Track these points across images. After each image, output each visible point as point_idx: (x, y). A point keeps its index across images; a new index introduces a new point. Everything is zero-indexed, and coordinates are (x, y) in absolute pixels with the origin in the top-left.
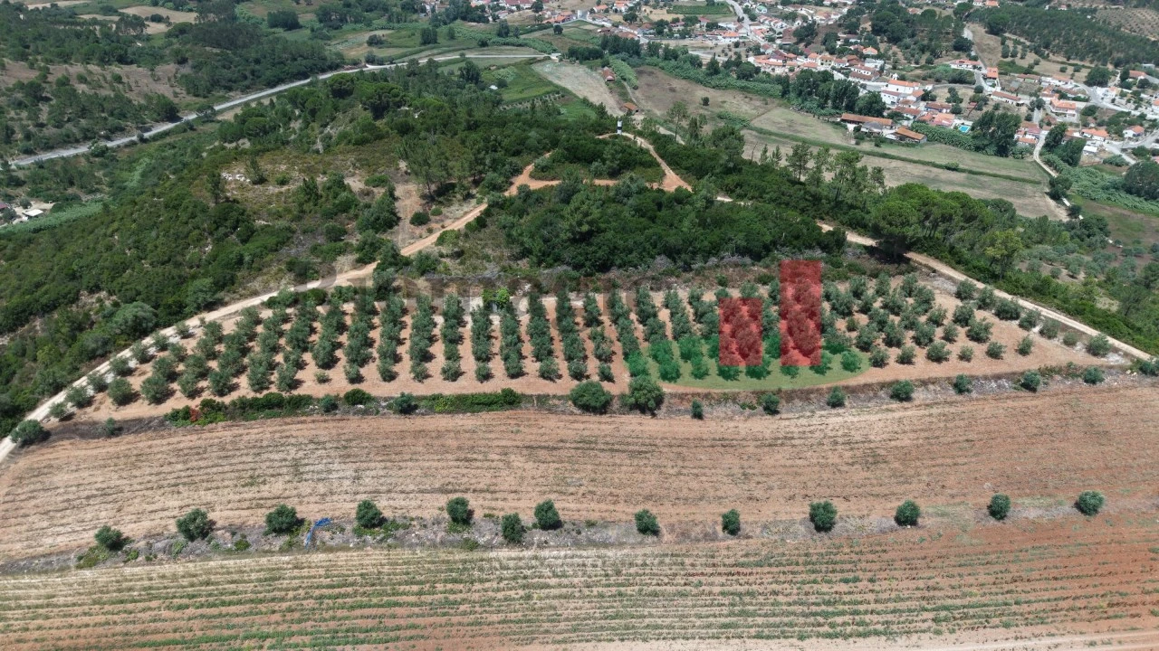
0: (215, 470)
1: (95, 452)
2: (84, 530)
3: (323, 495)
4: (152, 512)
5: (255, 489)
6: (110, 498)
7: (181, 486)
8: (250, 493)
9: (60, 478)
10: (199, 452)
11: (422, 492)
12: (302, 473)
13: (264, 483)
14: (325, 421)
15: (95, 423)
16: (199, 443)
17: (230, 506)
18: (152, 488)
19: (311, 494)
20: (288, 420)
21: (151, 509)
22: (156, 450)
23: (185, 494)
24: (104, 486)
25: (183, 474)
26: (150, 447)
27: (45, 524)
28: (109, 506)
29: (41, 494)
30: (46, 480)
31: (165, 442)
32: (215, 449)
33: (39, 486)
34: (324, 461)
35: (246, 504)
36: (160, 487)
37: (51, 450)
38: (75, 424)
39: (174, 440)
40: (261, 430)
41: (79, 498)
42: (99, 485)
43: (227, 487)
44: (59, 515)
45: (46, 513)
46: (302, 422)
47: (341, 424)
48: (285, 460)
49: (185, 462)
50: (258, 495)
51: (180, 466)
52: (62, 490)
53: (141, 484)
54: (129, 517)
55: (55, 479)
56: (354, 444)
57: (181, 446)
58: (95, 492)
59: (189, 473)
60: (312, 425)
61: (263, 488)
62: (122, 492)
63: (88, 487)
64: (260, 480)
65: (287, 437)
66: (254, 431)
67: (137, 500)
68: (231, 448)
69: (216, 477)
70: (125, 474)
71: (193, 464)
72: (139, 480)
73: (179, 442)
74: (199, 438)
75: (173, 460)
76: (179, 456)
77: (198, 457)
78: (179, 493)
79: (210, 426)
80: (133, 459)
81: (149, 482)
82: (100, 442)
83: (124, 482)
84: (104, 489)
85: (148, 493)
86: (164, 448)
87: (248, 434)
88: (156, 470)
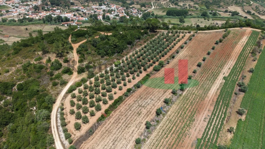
0: (128, 119)
1: (95, 139)
3: (153, 106)
4: (132, 133)
5: (142, 114)
7: (128, 126)
11: (163, 94)
12: (144, 106)
14: (130, 98)
16: (115, 119)
17: (144, 120)
19: (152, 107)
20: (123, 102)
22: (108, 127)
23: (132, 126)
25: (124, 124)
26: (106, 128)
28: (121, 141)
31: (107, 125)
32: (120, 117)
34: (143, 102)
35: (146, 117)
36: (125, 129)
39: (108, 123)
40: (122, 107)
41: (111, 146)
42: (110, 141)
43: (137, 118)
46: (126, 101)
47: (133, 96)
48: (137, 107)
49: (120, 123)
50: (145, 114)
51: (120, 124)
53: (119, 133)
54: (130, 138)
56: (141, 96)
57: (112, 122)
58: (113, 143)
60: (129, 100)
61: (143, 112)
62: (118, 137)
63: (109, 143)
64: (140, 112)
65: (129, 104)
66: (121, 108)
67: (125, 135)
68: (123, 114)
69: (131, 119)
70: (112, 135)
71: (122, 122)
72: (117, 133)
73: (110, 122)
74: (113, 118)
75: (116, 124)
76: (116, 123)
77: (120, 120)
78: (130, 127)
79: (111, 115)
80: (107, 132)
81: (120, 131)
82: (91, 137)
83: (115, 136)
84: (113, 140)
85: (124, 132)
86: (110, 125)
87: (121, 110)
88: (117, 129)
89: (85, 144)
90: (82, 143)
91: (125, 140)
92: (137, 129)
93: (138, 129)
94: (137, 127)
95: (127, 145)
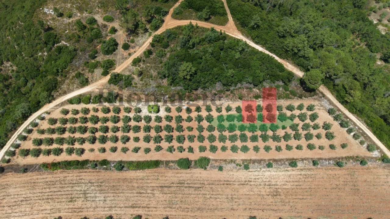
0: (59, 193)
1: (20, 179)
2: (23, 216)
3: (94, 208)
4: (42, 210)
5: (72, 203)
6: (28, 202)
7: (49, 199)
8: (71, 205)
9: (11, 191)
10: (53, 183)
11: (125, 207)
12: (87, 197)
13: (75, 201)
14: (93, 172)
15: (18, 165)
16: (53, 179)
17: (65, 211)
18: (40, 199)
19: (90, 207)
20: (81, 170)
21: (41, 209)
22: (39, 181)
23: (51, 204)
24: (25, 196)
25: (50, 194)
26: (37, 179)
27: (10, 211)
28: (29, 206)
29: (7, 198)
30: (7, 191)
31: (42, 177)
32: (58, 183)
33: (5, 194)
34: (94, 192)
35: (70, 211)
36: (43, 199)
37: (6, 177)
38: (12, 165)
39: (44, 176)
40: (72, 175)
41: (19, 201)
42: (24, 196)
43: (64, 202)
44: (14, 208)
45: (10, 206)
46: (86, 172)
47: (99, 174)
48: (81, 190)
49: (49, 188)
50: (74, 207)
51: (48, 190)
52: (12, 197)
53: (37, 197)
54: (36, 212)
55: (10, 191)
56: (103, 184)
57: (47, 180)
58: (23, 199)
59: (51, 194)
60: (89, 174)
61: (76, 203)
62: (31, 200)
63: (21, 196)
64: (74, 199)
65: (81, 179)
66: (70, 175)
67: (37, 204)
68: (63, 183)
69: (60, 197)
70: (31, 191)
71: (52, 190)
72: (36, 195)
73: (46, 178)
74: (53, 177)
75: (46, 187)
76: (47, 185)
77: (53, 186)
78: (49, 203)
79: (56, 171)
80: (33, 184)
81: (39, 196)
82: (21, 175)
83: (31, 195)
84: (26, 198)
85: (40, 201)
86: (42, 180)
87: (68, 176)
88: (41, 191)
89: (12, 176)
90: (11, 172)
91: (31, 208)
92: (49, 212)
93: (49, 214)
94: (52, 210)
95: (26, 215)
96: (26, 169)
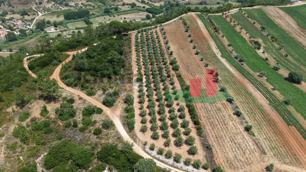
0: (218, 118)
1: (218, 151)
2: (246, 140)
4: (235, 127)
5: (221, 109)
6: (234, 138)
7: (225, 123)
8: (223, 109)
9: (231, 155)
10: (212, 124)
13: (219, 108)
15: (206, 157)
16: (209, 124)
17: (228, 112)
18: (228, 130)
20: (196, 108)
21: (234, 127)
22: (214, 134)
23: (228, 122)
24: (230, 142)
25: (221, 124)
26: (213, 136)
27: (248, 151)
28: (236, 137)
29: (238, 158)
30: (233, 160)
31: (210, 133)
32: (210, 120)
33: (236, 161)
35: (227, 109)
36: (227, 127)
37: (221, 165)
39: (209, 131)
41: (236, 146)
42: (230, 143)
43: (222, 114)
44: (243, 149)
45: (244, 153)
48: (210, 106)
49: (217, 125)
50: (223, 108)
51: (219, 126)
52: (235, 153)
53: (227, 133)
54: (238, 131)
55: (232, 157)
57: (211, 128)
58: (233, 143)
59: (220, 123)
60: (197, 104)
61: (220, 107)
62: (231, 136)
63: (232, 146)
64: (218, 109)
65: (202, 107)
66: (201, 114)
67: (233, 131)
68: (209, 117)
69: (220, 117)
70: (224, 138)
71: (217, 123)
72: (226, 134)
73: (209, 129)
74: (207, 125)
75: (217, 128)
76: (215, 127)
77: (214, 123)
78: (227, 123)
79: (202, 124)
80: (219, 138)
81: (226, 131)
82: (214, 151)
83: (227, 137)
84: (231, 141)
85: (229, 130)
86: (213, 132)
87: (203, 115)
88: (221, 131)
89: (218, 160)
90: (214, 161)
91: (237, 135)
92: (234, 122)
93: (235, 121)
94: (232, 120)
95: (244, 137)
96: (208, 148)
